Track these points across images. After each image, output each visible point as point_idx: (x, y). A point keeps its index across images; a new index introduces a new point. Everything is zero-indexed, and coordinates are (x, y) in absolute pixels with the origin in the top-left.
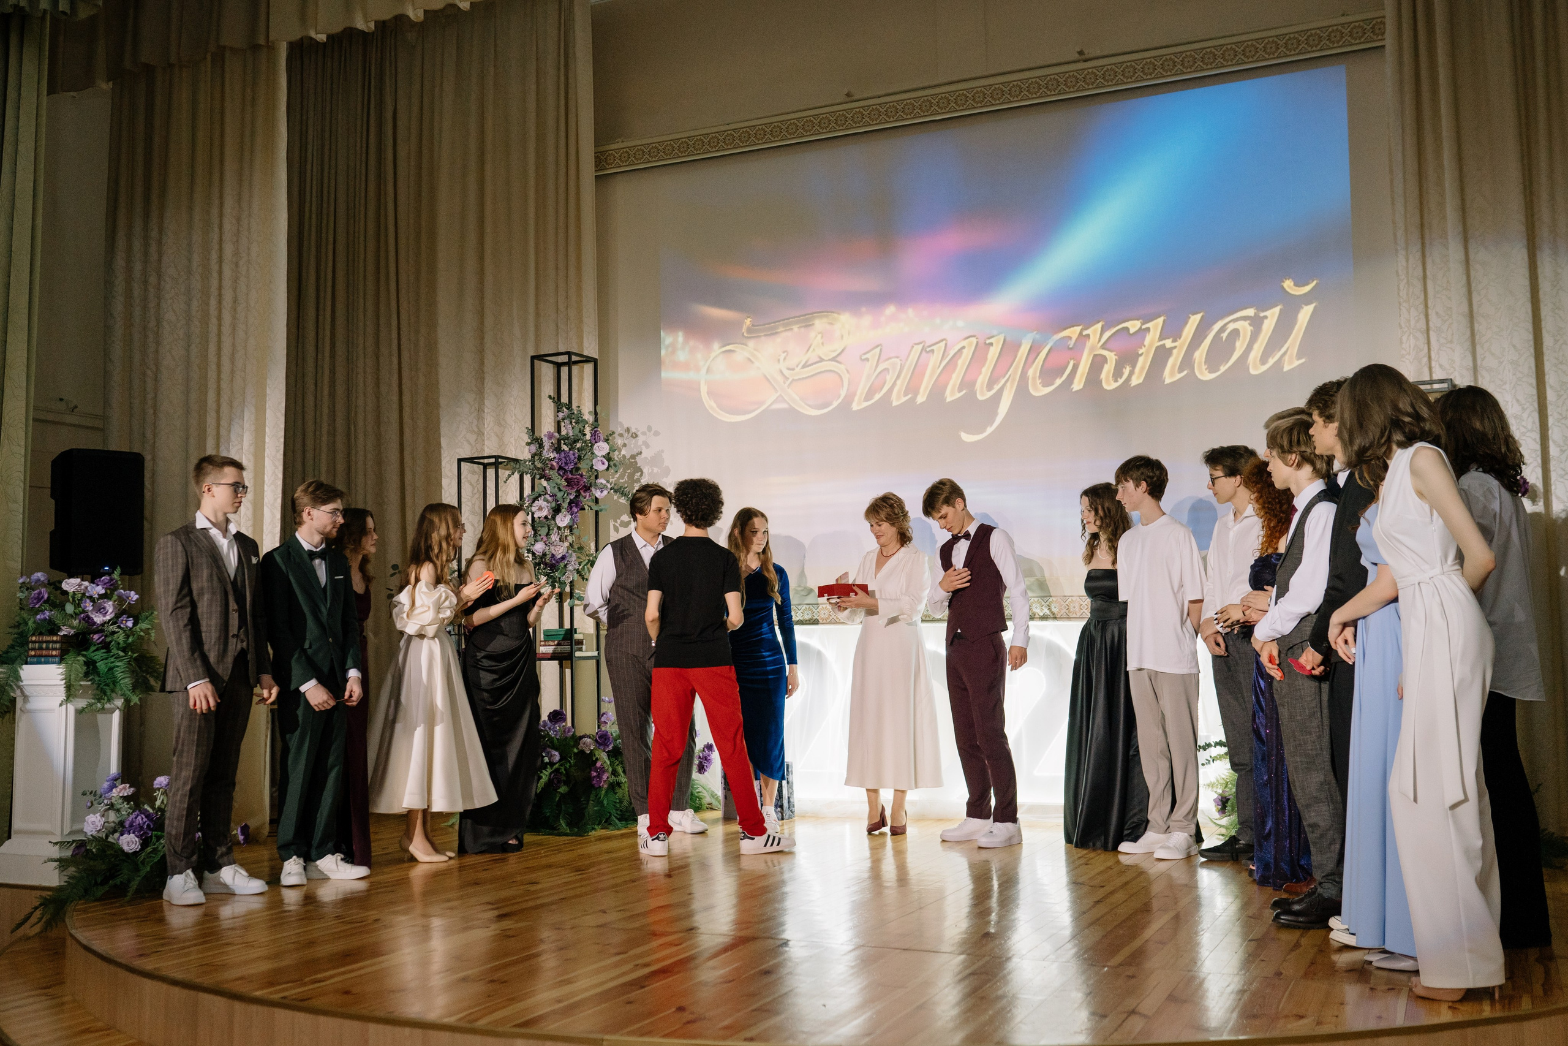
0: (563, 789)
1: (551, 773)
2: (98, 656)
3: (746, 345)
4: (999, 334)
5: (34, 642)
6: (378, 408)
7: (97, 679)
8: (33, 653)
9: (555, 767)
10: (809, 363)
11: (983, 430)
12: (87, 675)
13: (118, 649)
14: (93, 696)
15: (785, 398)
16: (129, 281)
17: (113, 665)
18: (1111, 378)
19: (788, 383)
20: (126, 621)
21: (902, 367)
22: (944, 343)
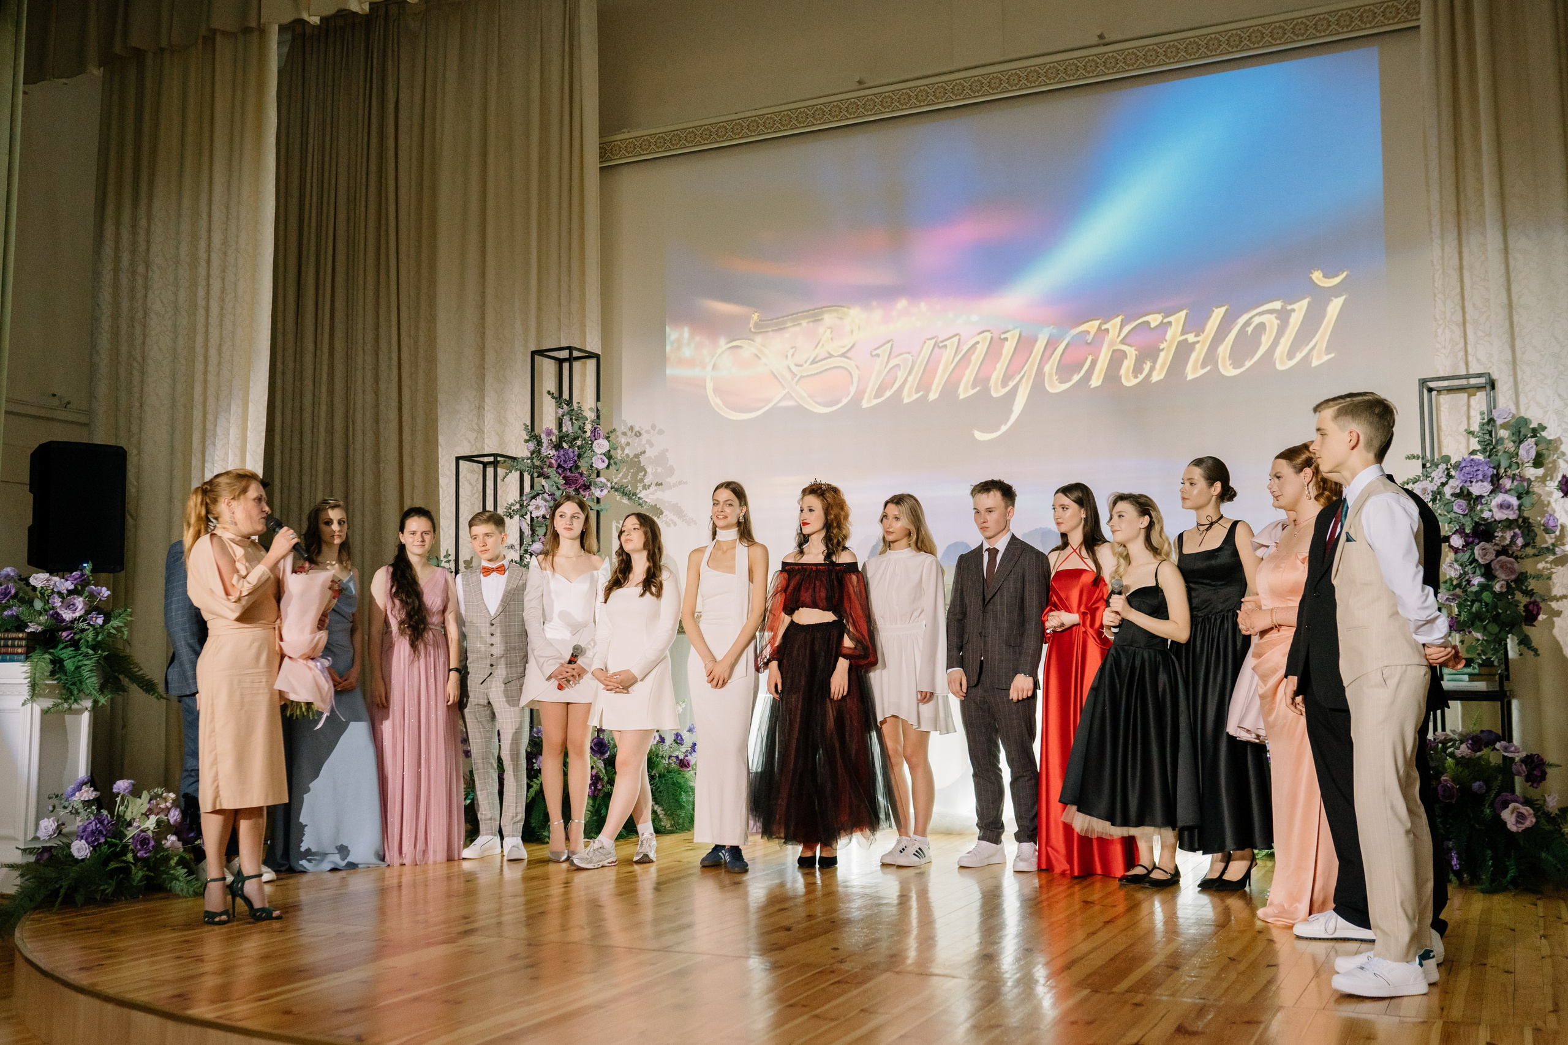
2: (65, 654)
3: (753, 341)
4: (1014, 329)
6: (376, 406)
7: (63, 678)
10: (818, 359)
11: (997, 429)
12: (53, 673)
13: (87, 647)
14: (61, 696)
15: (793, 395)
16: (116, 271)
17: (80, 664)
18: (1131, 375)
19: (796, 379)
20: (97, 618)
21: (914, 363)
22: (957, 337)
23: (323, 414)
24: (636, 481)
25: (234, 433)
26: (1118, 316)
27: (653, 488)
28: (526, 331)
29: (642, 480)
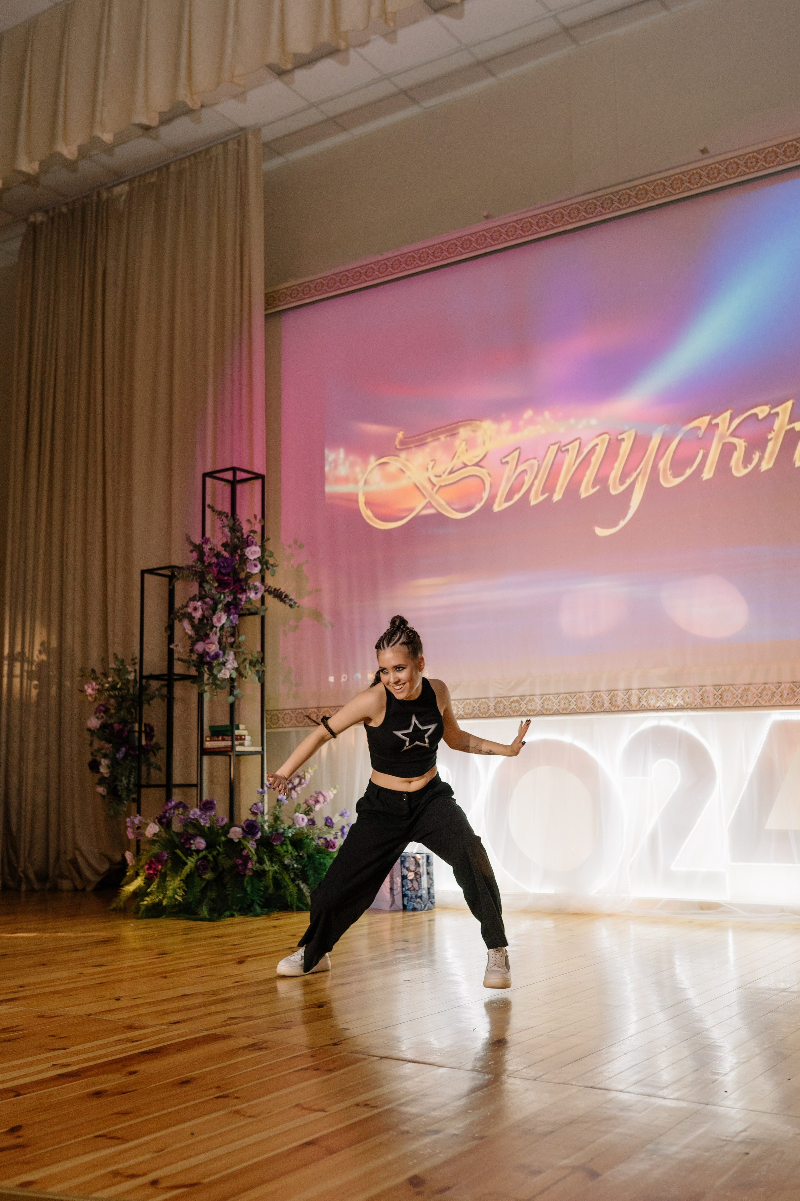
0: (209, 876)
1: (198, 860)
3: (398, 456)
4: (630, 429)
9: (201, 855)
10: (455, 469)
11: (615, 524)
15: (434, 504)
18: (740, 465)
19: (436, 489)
21: (539, 467)
22: (578, 441)
26: (727, 410)
27: (314, 594)
29: (304, 588)
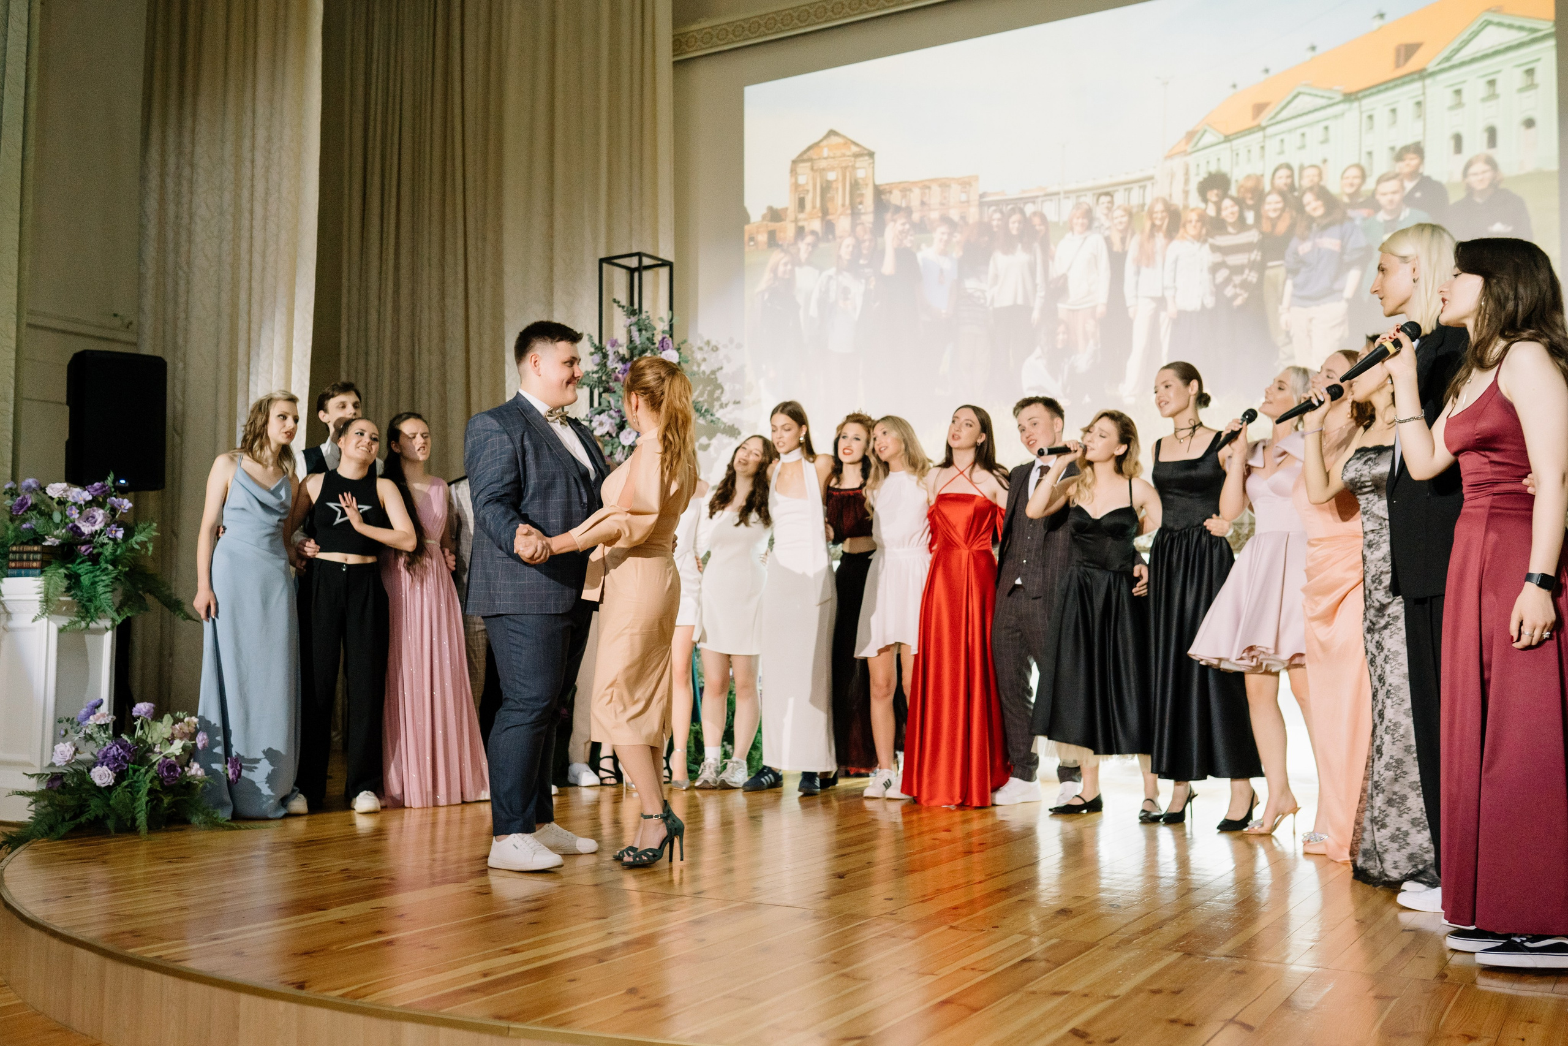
2: (83, 568)
5: (14, 553)
6: (443, 324)
7: (79, 593)
8: (13, 565)
12: (68, 589)
13: (107, 562)
14: (78, 614)
16: (163, 176)
17: (97, 579)
20: (116, 531)
23: (388, 333)
24: (712, 399)
25: (278, 343)
27: (731, 407)
28: (595, 239)
29: (718, 399)
